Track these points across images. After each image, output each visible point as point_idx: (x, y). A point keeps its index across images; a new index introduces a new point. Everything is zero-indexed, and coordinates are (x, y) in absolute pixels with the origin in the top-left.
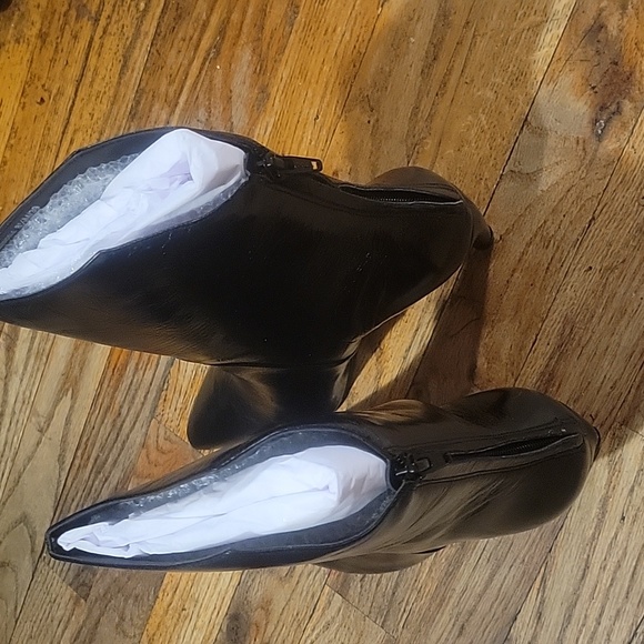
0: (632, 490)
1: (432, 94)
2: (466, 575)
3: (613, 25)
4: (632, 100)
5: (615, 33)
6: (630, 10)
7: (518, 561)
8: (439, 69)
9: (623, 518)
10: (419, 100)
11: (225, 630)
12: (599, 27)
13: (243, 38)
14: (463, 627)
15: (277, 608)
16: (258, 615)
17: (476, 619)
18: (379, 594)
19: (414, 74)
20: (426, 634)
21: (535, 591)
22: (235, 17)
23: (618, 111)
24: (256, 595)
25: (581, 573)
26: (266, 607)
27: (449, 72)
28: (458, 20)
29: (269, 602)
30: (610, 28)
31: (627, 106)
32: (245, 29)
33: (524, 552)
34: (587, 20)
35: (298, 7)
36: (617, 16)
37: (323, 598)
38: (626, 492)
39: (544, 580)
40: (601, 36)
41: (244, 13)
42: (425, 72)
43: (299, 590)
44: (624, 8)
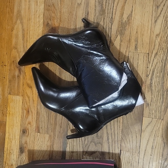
1: (26, 43)
2: (58, 117)
5: (50, 24)
6: (52, 20)
8: (25, 38)
10: (24, 44)
11: (19, 152)
12: (48, 24)
14: (61, 126)
15: (28, 142)
16: (25, 145)
17: (62, 123)
18: (45, 129)
19: (21, 41)
20: (56, 131)
24: (23, 142)
26: (26, 143)
27: (27, 38)
28: (26, 30)
29: (26, 141)
34: (46, 23)
37: (36, 135)
42: (23, 39)
43: (31, 136)
44: (51, 20)
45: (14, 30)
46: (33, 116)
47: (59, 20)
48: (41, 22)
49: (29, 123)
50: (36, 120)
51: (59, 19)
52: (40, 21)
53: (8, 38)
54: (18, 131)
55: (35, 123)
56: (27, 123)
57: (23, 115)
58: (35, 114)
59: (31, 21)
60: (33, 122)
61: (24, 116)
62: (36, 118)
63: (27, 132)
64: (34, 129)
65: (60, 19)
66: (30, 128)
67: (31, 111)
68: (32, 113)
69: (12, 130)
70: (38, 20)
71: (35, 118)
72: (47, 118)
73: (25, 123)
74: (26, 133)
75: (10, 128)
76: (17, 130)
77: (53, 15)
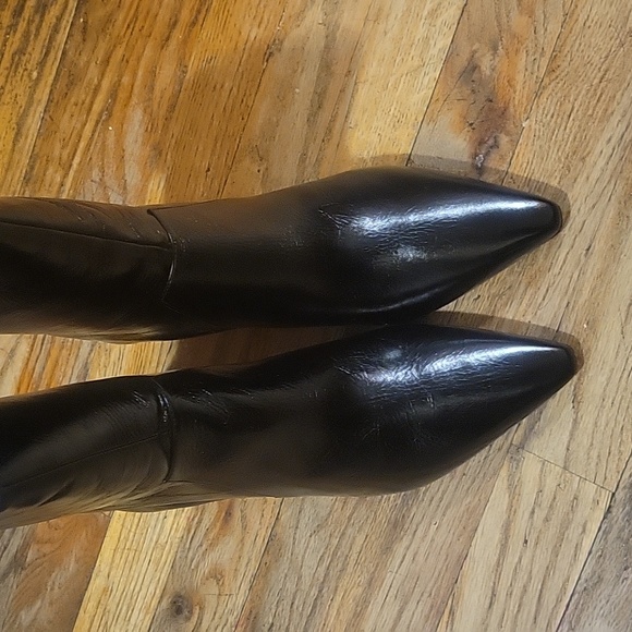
0: (533, 512)
1: (319, 141)
2: (374, 615)
3: (486, 64)
4: (507, 134)
5: (488, 73)
6: (501, 51)
7: (426, 595)
8: (325, 116)
9: (526, 542)
10: (306, 148)
12: (473, 67)
13: (135, 100)
19: (300, 122)
21: (444, 625)
22: (126, 80)
23: (496, 145)
25: (488, 601)
27: (334, 119)
28: (340, 69)
30: (483, 68)
31: (504, 140)
32: (136, 91)
33: (431, 585)
34: (461, 62)
35: (186, 67)
36: (489, 56)
38: (527, 515)
39: (452, 613)
40: (475, 76)
41: (135, 74)
42: (312, 119)
44: (495, 49)
45: (277, 55)
46: (246, 549)
47: (544, 62)
48: (439, 46)
49: (217, 575)
50: (254, 577)
51: (548, 55)
52: (432, 42)
53: (235, 89)
54: (152, 589)
55: (245, 587)
56: (205, 568)
57: (200, 522)
58: (259, 540)
59: (381, 27)
60: (235, 577)
61: (203, 525)
62: (254, 565)
63: (191, 612)
64: (232, 619)
65: (553, 58)
66: (211, 602)
67: (244, 518)
68: (244, 528)
69: (127, 571)
70: (421, 32)
71: (253, 562)
72: (314, 592)
73: (197, 567)
74: (188, 619)
75: (118, 555)
76: (146, 583)
77: (518, 21)
